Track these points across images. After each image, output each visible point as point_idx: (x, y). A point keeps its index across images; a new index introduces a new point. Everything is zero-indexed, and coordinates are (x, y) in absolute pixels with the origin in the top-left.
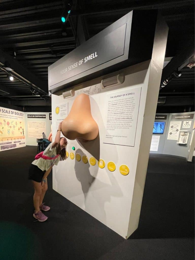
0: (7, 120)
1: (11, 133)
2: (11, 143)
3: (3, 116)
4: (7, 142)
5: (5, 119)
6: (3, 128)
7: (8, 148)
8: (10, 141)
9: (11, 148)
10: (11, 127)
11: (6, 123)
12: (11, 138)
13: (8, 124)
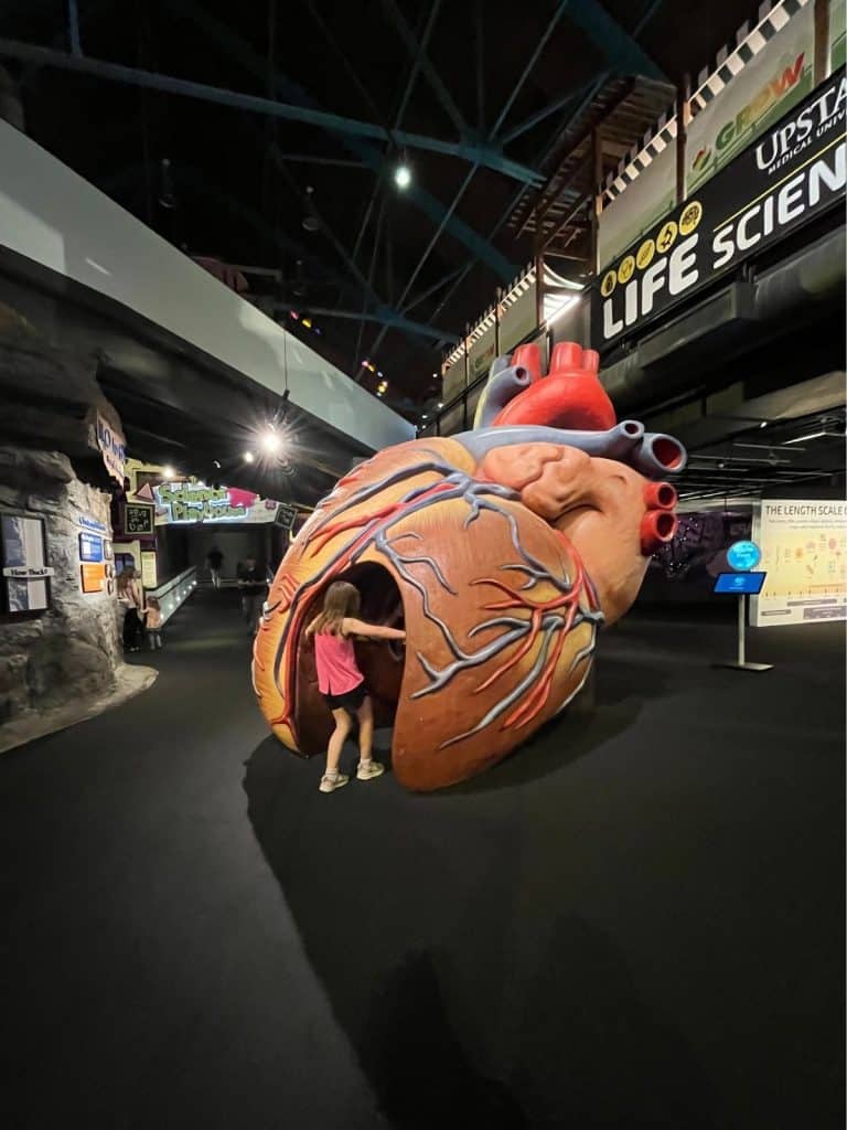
0: (830, 534)
1: (838, 570)
2: (835, 601)
3: (820, 524)
4: (822, 598)
5: (821, 531)
6: (816, 558)
7: (824, 616)
8: (831, 596)
9: (833, 616)
10: (838, 554)
11: (827, 542)
12: (835, 588)
13: (832, 544)
